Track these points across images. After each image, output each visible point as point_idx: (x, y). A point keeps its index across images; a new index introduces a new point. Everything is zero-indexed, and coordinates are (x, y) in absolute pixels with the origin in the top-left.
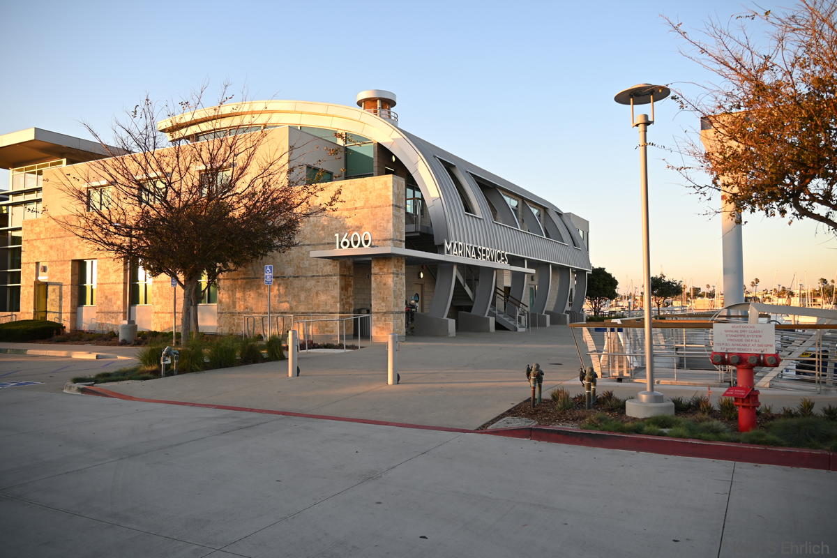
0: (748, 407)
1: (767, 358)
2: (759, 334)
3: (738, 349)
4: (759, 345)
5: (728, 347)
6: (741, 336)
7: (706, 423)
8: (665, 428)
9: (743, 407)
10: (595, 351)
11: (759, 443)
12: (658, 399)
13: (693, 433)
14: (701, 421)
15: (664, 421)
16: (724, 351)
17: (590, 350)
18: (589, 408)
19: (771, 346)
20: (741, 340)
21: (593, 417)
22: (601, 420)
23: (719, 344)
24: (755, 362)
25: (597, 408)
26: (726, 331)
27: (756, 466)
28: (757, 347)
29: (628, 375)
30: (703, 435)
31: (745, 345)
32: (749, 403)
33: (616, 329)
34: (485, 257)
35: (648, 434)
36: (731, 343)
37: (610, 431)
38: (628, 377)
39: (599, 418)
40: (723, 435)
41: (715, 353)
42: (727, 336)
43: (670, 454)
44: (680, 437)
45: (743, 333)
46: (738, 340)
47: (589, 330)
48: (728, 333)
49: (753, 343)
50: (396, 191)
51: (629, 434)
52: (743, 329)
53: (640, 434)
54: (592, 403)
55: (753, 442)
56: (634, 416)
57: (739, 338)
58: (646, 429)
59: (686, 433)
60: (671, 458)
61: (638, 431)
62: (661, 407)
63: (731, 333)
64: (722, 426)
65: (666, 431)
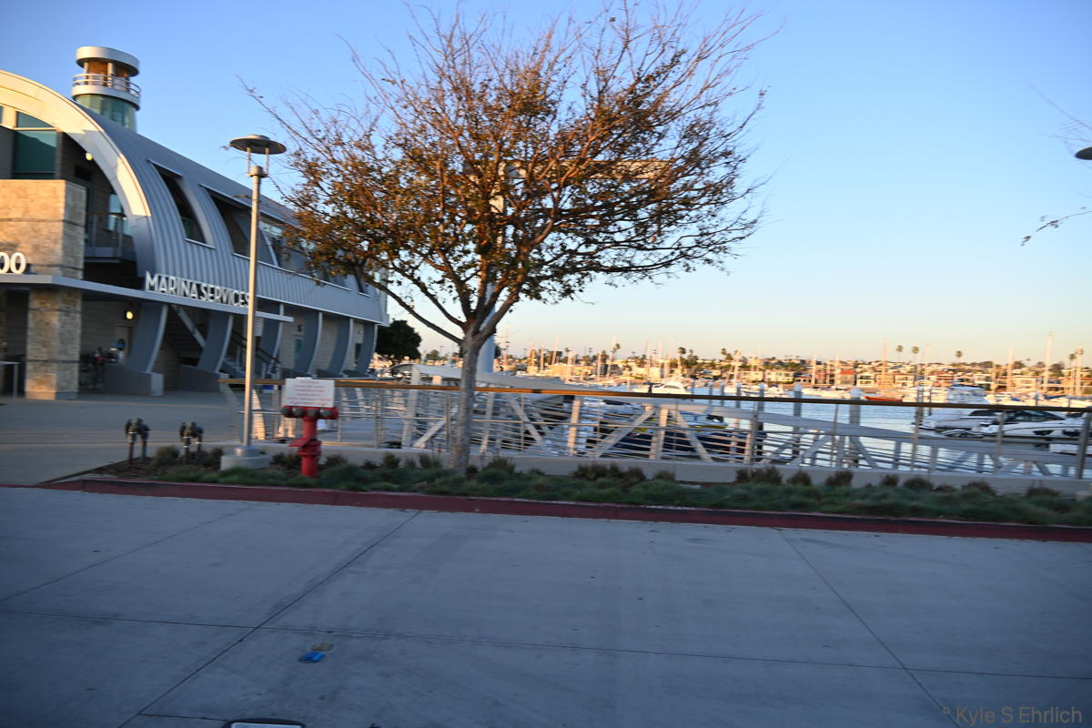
1: (325, 411)
2: (320, 389)
3: (304, 403)
4: (320, 400)
5: (296, 401)
9: (304, 456)
12: (253, 453)
16: (293, 404)
19: (330, 401)
24: (316, 414)
26: (296, 386)
31: (308, 399)
34: (212, 298)
36: (299, 397)
41: (285, 406)
42: (296, 390)
45: (309, 389)
48: (298, 388)
49: (316, 397)
50: (70, 203)
52: (310, 385)
57: (306, 393)
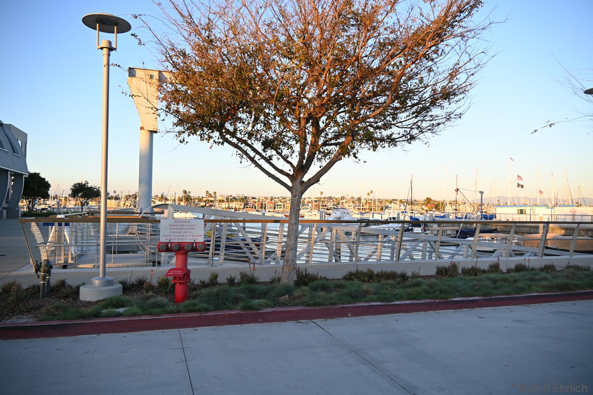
0: (184, 283)
1: (198, 245)
2: (192, 227)
3: (178, 239)
4: (193, 236)
5: (171, 238)
6: (181, 229)
7: (152, 300)
8: (118, 308)
9: (180, 283)
10: (42, 243)
11: (194, 311)
12: (110, 283)
13: (145, 310)
14: (148, 298)
15: (118, 302)
16: (168, 241)
17: (39, 242)
18: (43, 297)
19: (201, 236)
20: (181, 232)
21: (49, 307)
22: (57, 308)
23: (164, 236)
24: (190, 249)
25: (51, 297)
26: (170, 225)
27: (195, 330)
28: (191, 237)
29: (73, 262)
30: (152, 310)
31: (183, 236)
32: (184, 279)
33: (63, 224)
35: (107, 316)
36: (173, 234)
37: (71, 319)
38: (72, 264)
39: (55, 307)
40: (168, 308)
41: (162, 243)
42: (170, 229)
43: (127, 331)
44: (135, 315)
45: (182, 227)
46: (178, 232)
47: (38, 225)
48: (172, 227)
49: (189, 234)
51: (90, 319)
52: (182, 224)
53: (99, 317)
54: (46, 292)
55: (190, 311)
56: (88, 300)
57: (179, 230)
58: (105, 311)
59: (138, 311)
60: (129, 335)
61: (97, 315)
62: (113, 290)
63: (173, 227)
64: (165, 300)
65: (121, 310)
